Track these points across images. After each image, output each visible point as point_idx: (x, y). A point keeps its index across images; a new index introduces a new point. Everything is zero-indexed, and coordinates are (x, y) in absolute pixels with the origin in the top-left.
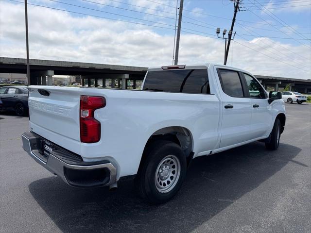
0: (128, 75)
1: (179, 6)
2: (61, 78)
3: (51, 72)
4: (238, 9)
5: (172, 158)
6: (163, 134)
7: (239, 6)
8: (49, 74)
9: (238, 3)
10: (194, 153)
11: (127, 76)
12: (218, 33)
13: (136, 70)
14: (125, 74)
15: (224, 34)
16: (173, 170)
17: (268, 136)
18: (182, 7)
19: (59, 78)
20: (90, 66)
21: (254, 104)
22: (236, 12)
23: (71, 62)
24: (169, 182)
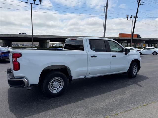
1: (106, 6)
3: (48, 41)
4: (140, 4)
5: (59, 78)
6: (60, 68)
7: (140, 2)
8: (48, 42)
9: (139, 1)
10: (72, 77)
12: (127, 17)
15: (131, 18)
16: (60, 83)
17: (127, 71)
18: (107, 6)
21: (113, 55)
22: (139, 5)
23: (58, 36)
24: (58, 89)
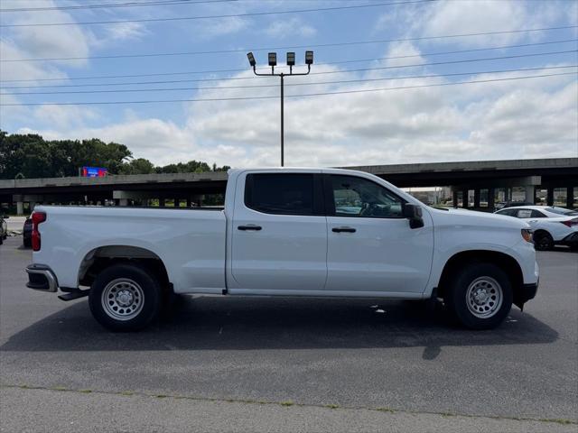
0: (540, 178)
2: (426, 193)
5: (132, 283)
10: (172, 284)
11: (536, 180)
13: (559, 165)
14: (533, 175)
16: (137, 297)
19: (422, 193)
20: (454, 167)
24: (129, 311)
